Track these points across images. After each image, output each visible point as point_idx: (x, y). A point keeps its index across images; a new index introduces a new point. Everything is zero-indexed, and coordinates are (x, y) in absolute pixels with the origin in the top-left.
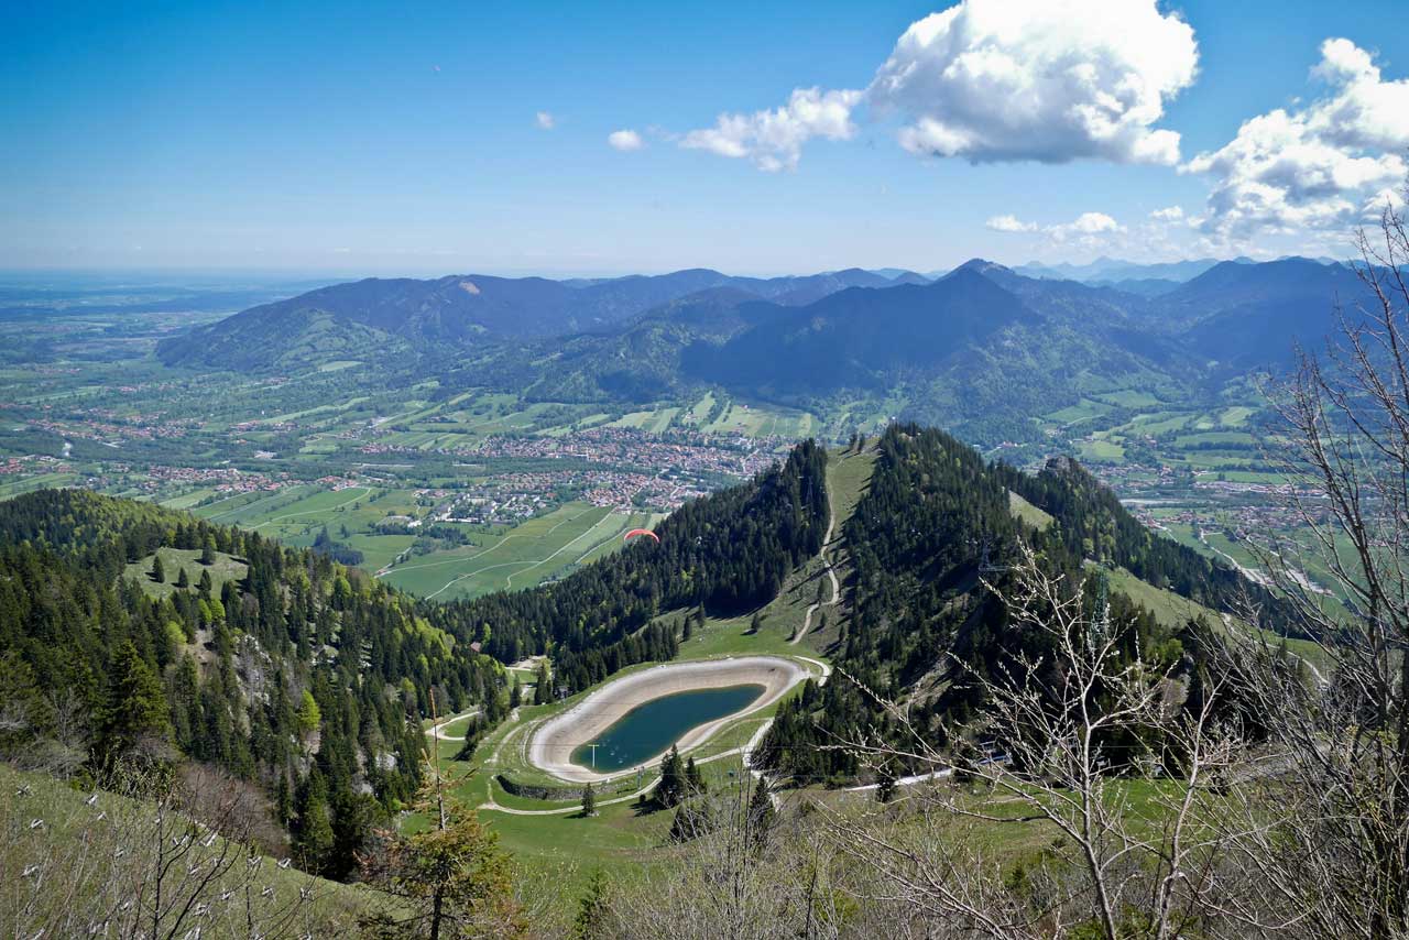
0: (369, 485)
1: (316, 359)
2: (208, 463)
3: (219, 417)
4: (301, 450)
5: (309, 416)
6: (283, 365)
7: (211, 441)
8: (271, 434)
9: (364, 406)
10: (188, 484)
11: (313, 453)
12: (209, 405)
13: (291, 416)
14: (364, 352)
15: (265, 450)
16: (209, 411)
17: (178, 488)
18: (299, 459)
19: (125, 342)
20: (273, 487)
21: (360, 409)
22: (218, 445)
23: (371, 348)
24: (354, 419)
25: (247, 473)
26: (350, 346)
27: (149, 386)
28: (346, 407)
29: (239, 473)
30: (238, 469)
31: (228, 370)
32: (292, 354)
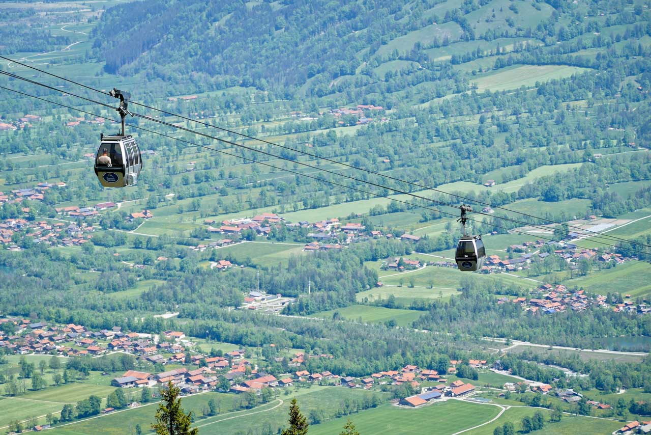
0: (507, 396)
1: (467, 60)
2: (123, 316)
3: (188, 201)
4: (360, 297)
5: (411, 207)
6: (380, 72)
7: (146, 261)
8: (300, 251)
9: (562, 189)
10: (54, 366)
11: (389, 305)
12: (172, 172)
13: (362, 207)
14: (598, 43)
15: (272, 291)
16: (167, 186)
17: (26, 370)
18: (350, 316)
19: (31, 12)
20: (256, 386)
21: (549, 197)
22: (164, 271)
23: (621, 30)
24: (526, 220)
25: (207, 346)
26: (563, 23)
27: (48, 119)
28: (512, 187)
29: (187, 343)
30: (191, 334)
31: (244, 85)
32: (404, 44)
